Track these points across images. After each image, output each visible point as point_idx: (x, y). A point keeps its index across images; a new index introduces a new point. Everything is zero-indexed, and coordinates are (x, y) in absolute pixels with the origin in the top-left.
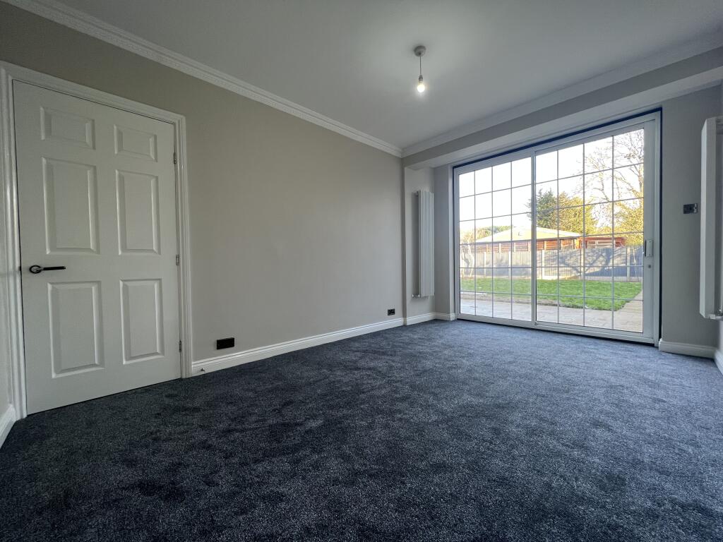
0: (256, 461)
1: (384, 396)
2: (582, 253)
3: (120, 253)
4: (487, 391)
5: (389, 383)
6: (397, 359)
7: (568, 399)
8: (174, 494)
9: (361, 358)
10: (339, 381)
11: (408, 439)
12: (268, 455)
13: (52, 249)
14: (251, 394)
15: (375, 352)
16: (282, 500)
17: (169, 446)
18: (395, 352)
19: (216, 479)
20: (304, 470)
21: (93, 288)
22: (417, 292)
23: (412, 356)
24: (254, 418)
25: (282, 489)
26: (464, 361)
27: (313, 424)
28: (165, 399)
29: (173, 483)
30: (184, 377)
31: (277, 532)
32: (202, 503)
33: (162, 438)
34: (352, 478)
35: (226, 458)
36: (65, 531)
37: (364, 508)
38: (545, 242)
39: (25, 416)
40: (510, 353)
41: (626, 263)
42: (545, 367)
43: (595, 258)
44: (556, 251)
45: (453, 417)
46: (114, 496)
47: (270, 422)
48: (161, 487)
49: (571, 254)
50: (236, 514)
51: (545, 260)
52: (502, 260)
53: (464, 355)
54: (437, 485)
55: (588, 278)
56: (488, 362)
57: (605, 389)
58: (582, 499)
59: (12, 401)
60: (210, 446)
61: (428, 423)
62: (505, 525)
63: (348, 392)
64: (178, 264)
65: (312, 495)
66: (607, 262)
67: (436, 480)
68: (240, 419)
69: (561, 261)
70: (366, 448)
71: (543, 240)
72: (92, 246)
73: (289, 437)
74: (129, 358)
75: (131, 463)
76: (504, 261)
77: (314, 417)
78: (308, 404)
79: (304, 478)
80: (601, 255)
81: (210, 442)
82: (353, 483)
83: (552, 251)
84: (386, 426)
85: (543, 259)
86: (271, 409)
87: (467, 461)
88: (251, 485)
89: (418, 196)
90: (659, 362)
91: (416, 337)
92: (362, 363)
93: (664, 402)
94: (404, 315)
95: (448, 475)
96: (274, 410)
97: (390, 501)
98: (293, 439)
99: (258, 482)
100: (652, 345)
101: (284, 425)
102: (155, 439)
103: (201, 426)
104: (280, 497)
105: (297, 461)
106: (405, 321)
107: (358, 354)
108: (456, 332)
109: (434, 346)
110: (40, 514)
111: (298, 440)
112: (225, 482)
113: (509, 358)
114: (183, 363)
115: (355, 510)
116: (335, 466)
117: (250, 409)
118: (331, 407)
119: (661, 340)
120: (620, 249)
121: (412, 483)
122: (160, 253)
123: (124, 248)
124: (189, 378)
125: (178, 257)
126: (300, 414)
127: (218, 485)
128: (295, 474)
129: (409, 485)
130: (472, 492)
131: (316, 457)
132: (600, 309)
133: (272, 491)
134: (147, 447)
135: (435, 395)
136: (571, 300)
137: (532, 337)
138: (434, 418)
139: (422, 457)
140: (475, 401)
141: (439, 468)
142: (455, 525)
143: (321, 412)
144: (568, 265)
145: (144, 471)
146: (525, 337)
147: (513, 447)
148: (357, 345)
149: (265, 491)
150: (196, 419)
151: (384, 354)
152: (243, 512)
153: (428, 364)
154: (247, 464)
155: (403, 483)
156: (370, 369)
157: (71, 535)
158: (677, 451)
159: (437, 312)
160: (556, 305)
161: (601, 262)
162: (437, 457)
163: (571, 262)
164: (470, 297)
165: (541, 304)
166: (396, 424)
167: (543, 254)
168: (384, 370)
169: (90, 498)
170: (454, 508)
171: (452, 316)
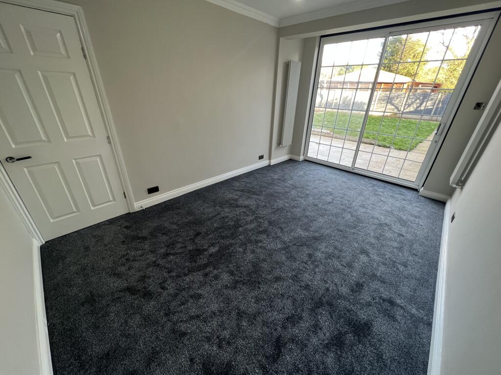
0: (185, 275)
1: (253, 229)
2: (407, 95)
3: (66, 140)
4: (311, 227)
5: (256, 218)
6: (262, 198)
7: (354, 233)
8: (148, 295)
9: (240, 196)
10: (227, 217)
11: (264, 260)
12: (191, 271)
13: (15, 144)
14: (175, 227)
15: (249, 192)
16: (200, 298)
17: (136, 265)
18: (261, 191)
19: (166, 285)
20: (210, 280)
21: (56, 167)
22: (280, 143)
23: (272, 195)
24: (179, 245)
25: (200, 292)
26: (302, 201)
27: (213, 250)
28: (124, 230)
29: (145, 288)
30: (131, 212)
31: (200, 314)
32: (162, 299)
33: (131, 259)
34: (235, 286)
35: (169, 272)
36: (100, 315)
37: (240, 302)
38: (383, 84)
39: (44, 243)
40: (331, 194)
41: (434, 106)
42: (348, 208)
43: (414, 100)
44: (388, 93)
45: (289, 246)
46: (116, 296)
47: (189, 248)
48: (139, 291)
49: (398, 95)
50: (180, 305)
51: (379, 100)
52: (347, 97)
53: (303, 196)
54: (275, 289)
55: (404, 116)
56: (316, 202)
57: (376, 226)
58: (340, 296)
59: (33, 237)
60: (158, 265)
61: (275, 250)
62: (303, 310)
63: (232, 225)
64: (110, 143)
65: (215, 295)
66: (421, 104)
67: (275, 286)
68: (171, 245)
69: (389, 100)
70: (242, 266)
71: (381, 83)
72: (44, 138)
73: (200, 259)
74: (94, 205)
75: (118, 275)
76: (348, 99)
77: (213, 245)
78: (209, 234)
79: (210, 285)
80: (419, 98)
81: (158, 262)
82: (235, 288)
83: (385, 92)
84: (253, 252)
85: (377, 98)
86: (188, 238)
87: (292, 275)
88: (184, 289)
89: (288, 65)
90: (414, 205)
91: (275, 177)
92: (240, 202)
93: (403, 236)
94: (270, 158)
95: (282, 283)
96: (190, 239)
97: (252, 298)
98: (203, 260)
99: (187, 287)
100: (416, 190)
101: (197, 250)
102: (127, 260)
103: (151, 251)
104: (200, 296)
105: (206, 275)
106: (270, 162)
107: (238, 193)
108: (301, 173)
109: (287, 186)
110: (83, 305)
111: (205, 261)
112: (171, 287)
113: (329, 199)
114: (129, 204)
115: (236, 303)
116: (226, 278)
117: (176, 239)
118: (223, 238)
119: (423, 188)
120: (434, 94)
121: (264, 288)
122: (94, 136)
123: (68, 137)
124: (134, 213)
125: (108, 138)
126: (205, 243)
127: (167, 289)
128: (206, 283)
129: (262, 289)
130: (291, 293)
131: (216, 272)
132: (400, 149)
133: (195, 292)
134: (124, 265)
135: (281, 229)
136: (385, 140)
137: (349, 180)
138: (279, 246)
139: (270, 272)
140: (303, 234)
141: (278, 279)
142: (281, 310)
143: (217, 241)
144: (393, 105)
145: (127, 280)
146: (344, 179)
147: (317, 266)
148: (237, 184)
149: (192, 292)
150: (147, 246)
151: (254, 193)
152: (183, 304)
153: (280, 203)
154: (180, 277)
155: (259, 288)
156: (245, 207)
157: (103, 317)
158: (395, 269)
159: (292, 154)
160: (373, 144)
161: (417, 104)
162: (277, 273)
163: (396, 102)
164: (317, 133)
165: (363, 143)
166: (258, 250)
167: (378, 94)
168: (253, 208)
169: (104, 297)
170: (282, 301)
171: (301, 158)
